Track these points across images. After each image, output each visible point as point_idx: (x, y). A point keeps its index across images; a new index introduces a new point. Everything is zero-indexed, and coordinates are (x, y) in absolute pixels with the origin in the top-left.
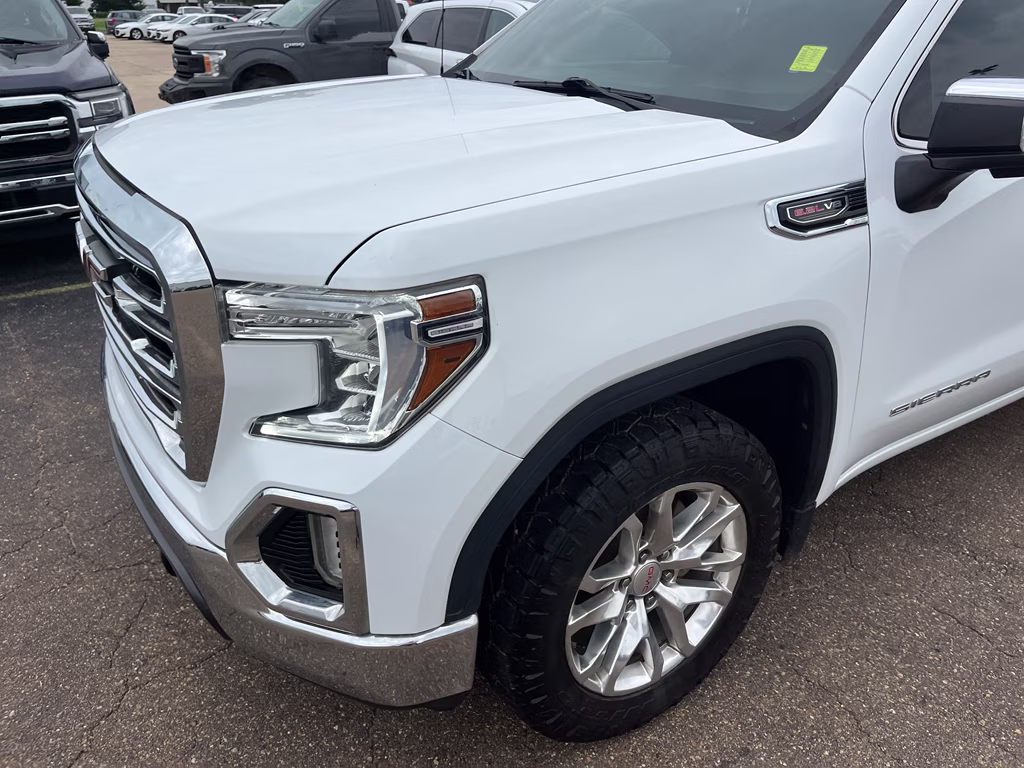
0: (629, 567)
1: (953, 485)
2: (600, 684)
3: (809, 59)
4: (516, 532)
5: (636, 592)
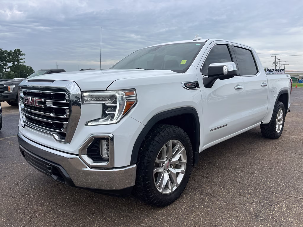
0: (164, 159)
2: (161, 191)
3: (184, 62)
4: (141, 148)
5: (166, 169)
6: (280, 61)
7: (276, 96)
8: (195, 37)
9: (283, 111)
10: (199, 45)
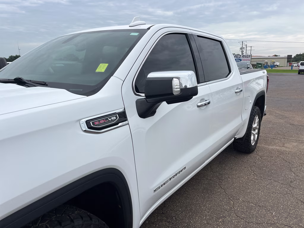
1: (187, 203)
3: (102, 68)
6: (246, 47)
7: (252, 101)
8: (133, 20)
9: (259, 118)
10: (136, 34)
